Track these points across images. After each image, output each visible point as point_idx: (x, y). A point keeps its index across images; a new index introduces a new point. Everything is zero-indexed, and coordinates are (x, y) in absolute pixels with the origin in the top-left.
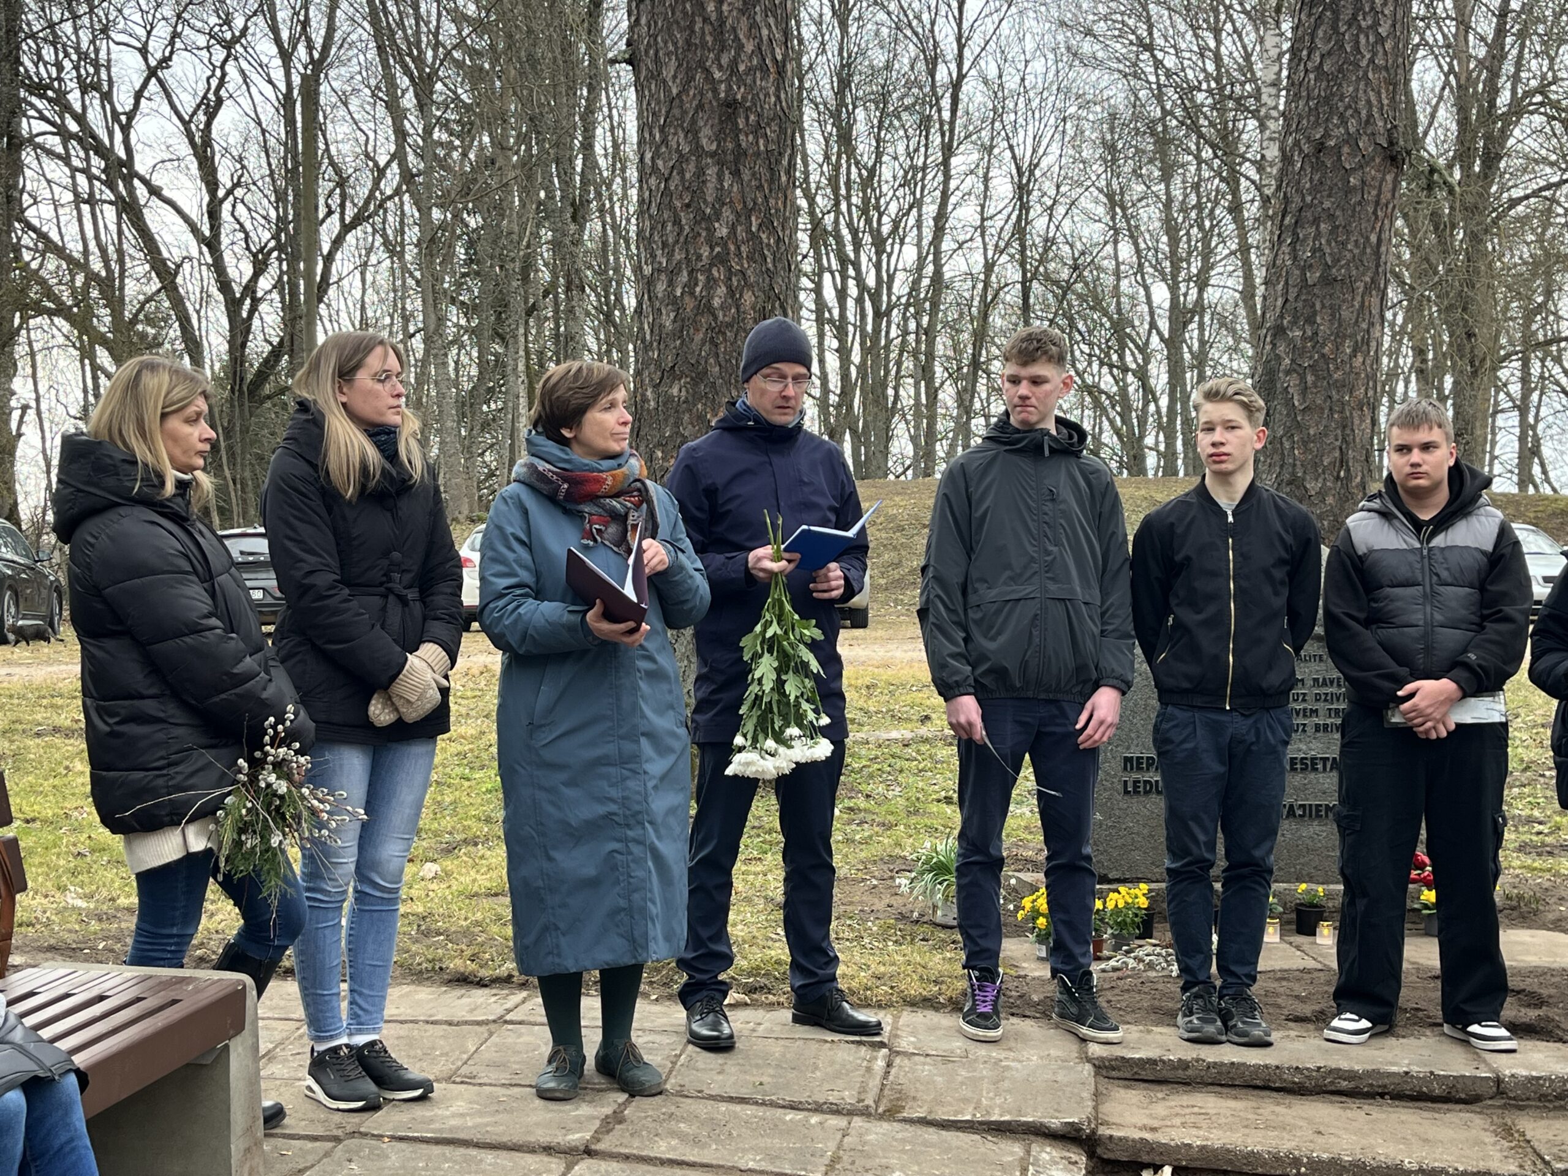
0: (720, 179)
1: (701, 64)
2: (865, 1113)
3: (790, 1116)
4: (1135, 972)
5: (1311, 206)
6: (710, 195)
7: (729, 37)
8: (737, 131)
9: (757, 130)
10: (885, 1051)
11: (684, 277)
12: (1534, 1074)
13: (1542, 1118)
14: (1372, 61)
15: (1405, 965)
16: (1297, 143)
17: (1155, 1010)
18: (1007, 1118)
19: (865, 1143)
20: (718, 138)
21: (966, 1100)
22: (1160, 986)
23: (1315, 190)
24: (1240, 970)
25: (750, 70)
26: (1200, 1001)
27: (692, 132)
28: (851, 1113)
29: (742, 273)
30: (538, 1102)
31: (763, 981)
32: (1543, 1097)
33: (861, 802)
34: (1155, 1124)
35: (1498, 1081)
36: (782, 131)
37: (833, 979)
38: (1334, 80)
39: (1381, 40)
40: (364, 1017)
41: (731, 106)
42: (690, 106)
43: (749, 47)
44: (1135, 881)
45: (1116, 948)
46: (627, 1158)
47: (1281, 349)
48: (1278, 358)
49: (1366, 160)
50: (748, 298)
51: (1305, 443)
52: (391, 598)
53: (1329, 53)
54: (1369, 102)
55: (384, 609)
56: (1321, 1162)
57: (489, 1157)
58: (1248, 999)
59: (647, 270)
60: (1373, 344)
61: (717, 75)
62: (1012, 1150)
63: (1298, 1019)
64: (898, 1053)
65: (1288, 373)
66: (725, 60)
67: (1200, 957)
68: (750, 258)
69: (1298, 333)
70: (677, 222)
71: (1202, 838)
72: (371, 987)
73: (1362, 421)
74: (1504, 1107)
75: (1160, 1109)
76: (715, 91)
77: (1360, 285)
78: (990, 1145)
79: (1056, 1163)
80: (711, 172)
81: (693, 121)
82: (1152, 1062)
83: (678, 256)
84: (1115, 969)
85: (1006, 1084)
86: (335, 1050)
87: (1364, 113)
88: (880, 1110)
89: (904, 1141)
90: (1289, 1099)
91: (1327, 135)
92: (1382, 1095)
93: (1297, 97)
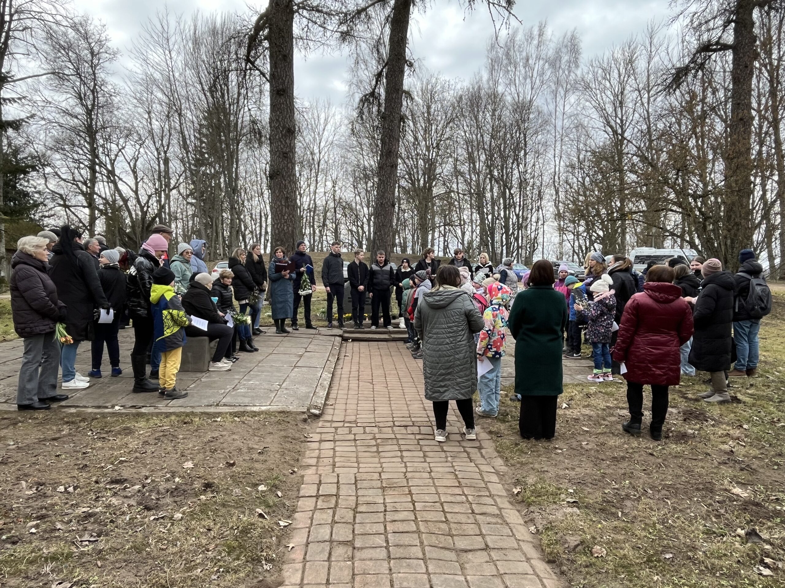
3: (308, 335)
7: (287, 187)
11: (279, 225)
13: (394, 334)
16: (378, 203)
18: (332, 335)
19: (317, 337)
20: (285, 203)
23: (381, 210)
26: (356, 325)
27: (281, 202)
28: (313, 334)
42: (280, 197)
43: (290, 189)
50: (290, 228)
64: (319, 330)
66: (286, 190)
75: (350, 334)
76: (284, 195)
78: (330, 337)
79: (338, 339)
80: (284, 208)
81: (281, 200)
82: (350, 331)
83: (278, 221)
88: (317, 334)
91: (382, 202)
93: (378, 196)
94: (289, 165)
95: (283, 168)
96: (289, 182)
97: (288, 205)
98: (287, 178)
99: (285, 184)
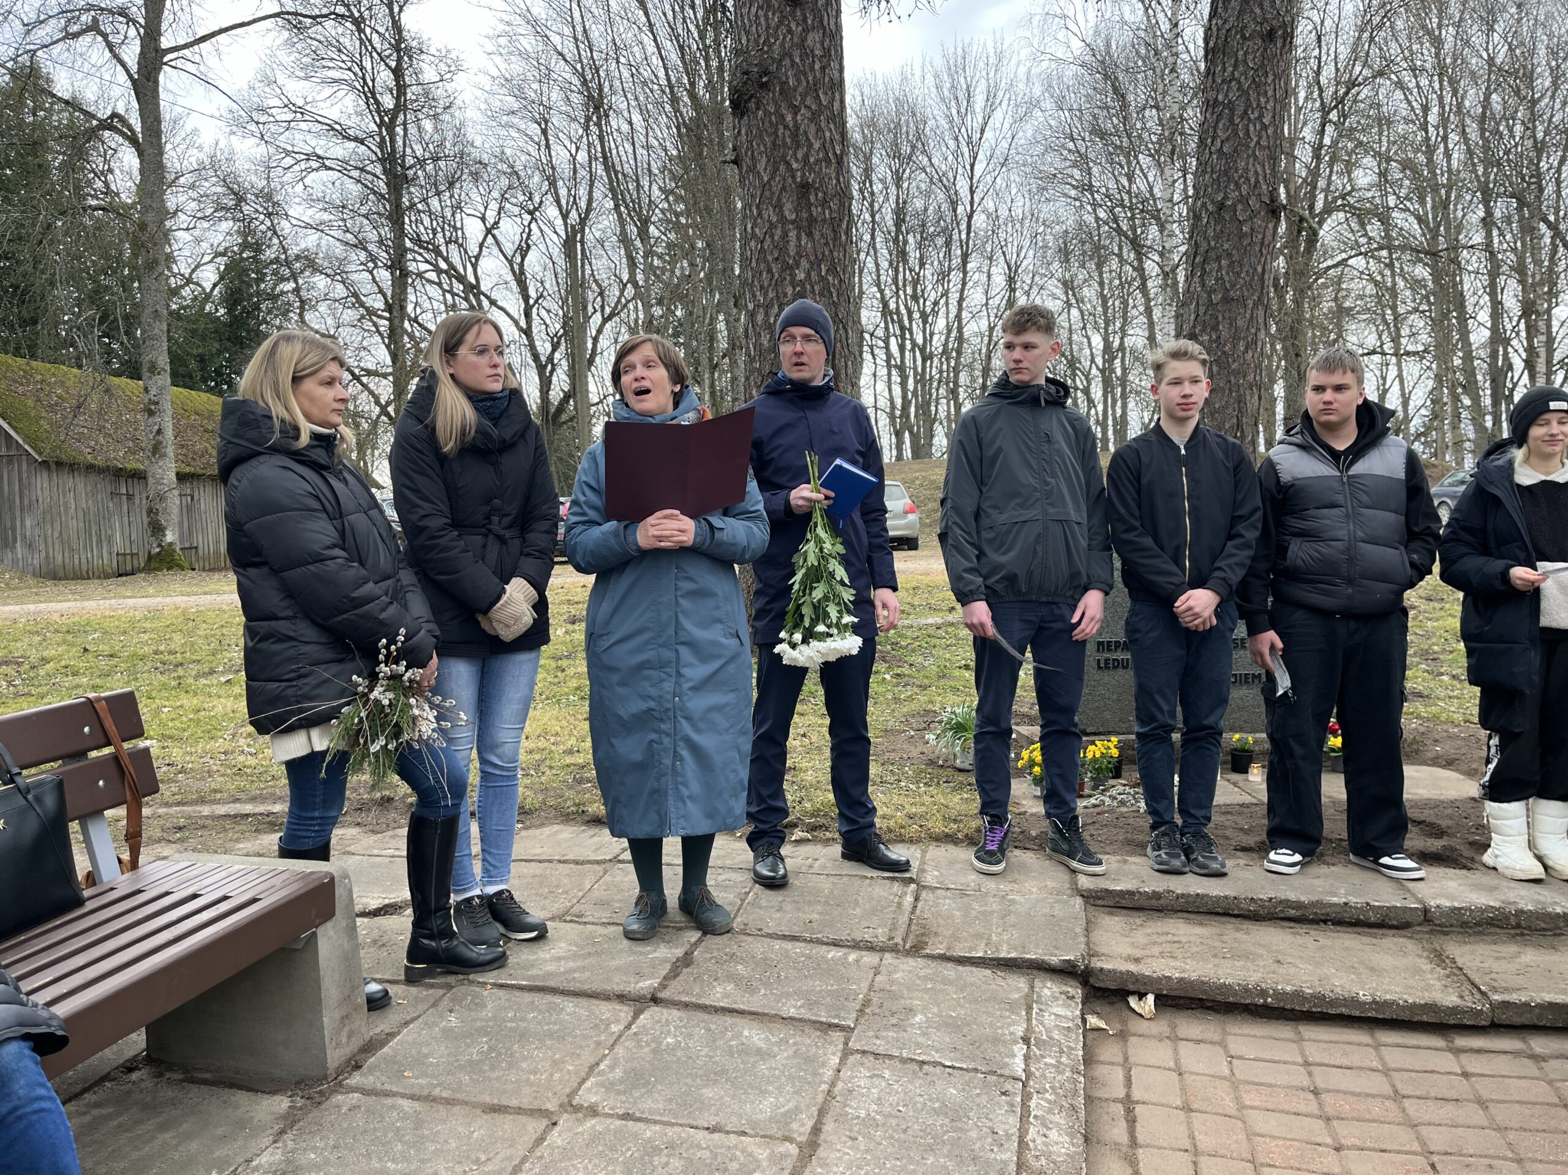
0: (799, 239)
1: (783, 158)
2: (894, 949)
3: (833, 953)
4: (1111, 811)
5: (1215, 248)
6: (792, 250)
7: (803, 139)
8: (809, 205)
9: (824, 203)
10: (913, 886)
12: (1456, 905)
13: (1465, 943)
14: (1258, 143)
15: (1323, 799)
16: (1204, 205)
17: (1129, 842)
18: (1013, 955)
19: (892, 982)
20: (797, 210)
21: (978, 936)
22: (1131, 821)
23: (1217, 237)
24: (1199, 813)
25: (817, 161)
26: (1166, 839)
28: (882, 950)
30: (626, 942)
31: (822, 821)
32: (1464, 924)
33: (906, 670)
34: (1138, 953)
35: (1426, 911)
36: (842, 204)
37: (873, 825)
38: (1231, 158)
39: (1265, 127)
40: (493, 872)
41: (805, 187)
43: (817, 145)
44: (1107, 733)
45: (1095, 788)
46: (686, 1006)
49: (1254, 214)
51: (1212, 414)
52: (491, 536)
53: (1227, 139)
54: (1256, 172)
55: (484, 546)
56: (1285, 993)
57: (569, 1005)
58: (1205, 836)
60: (1260, 343)
61: (795, 166)
62: (1017, 985)
63: (1245, 849)
64: (924, 887)
66: (800, 155)
67: (1166, 802)
68: (822, 294)
69: (1206, 338)
70: (770, 271)
71: (1166, 708)
72: (498, 847)
73: (1252, 397)
74: (1431, 932)
75: (1140, 937)
76: (794, 177)
77: (1250, 303)
78: (1000, 981)
79: (1057, 999)
80: (792, 234)
81: (779, 199)
82: (1130, 893)
83: (771, 295)
84: (1095, 806)
85: (1012, 919)
86: (469, 900)
87: (1253, 180)
88: (907, 946)
89: (925, 978)
90: (1247, 925)
91: (1226, 198)
92: (1325, 922)
93: (1204, 172)
94: (813, 39)
98: (803, 100)
99: (797, 127)
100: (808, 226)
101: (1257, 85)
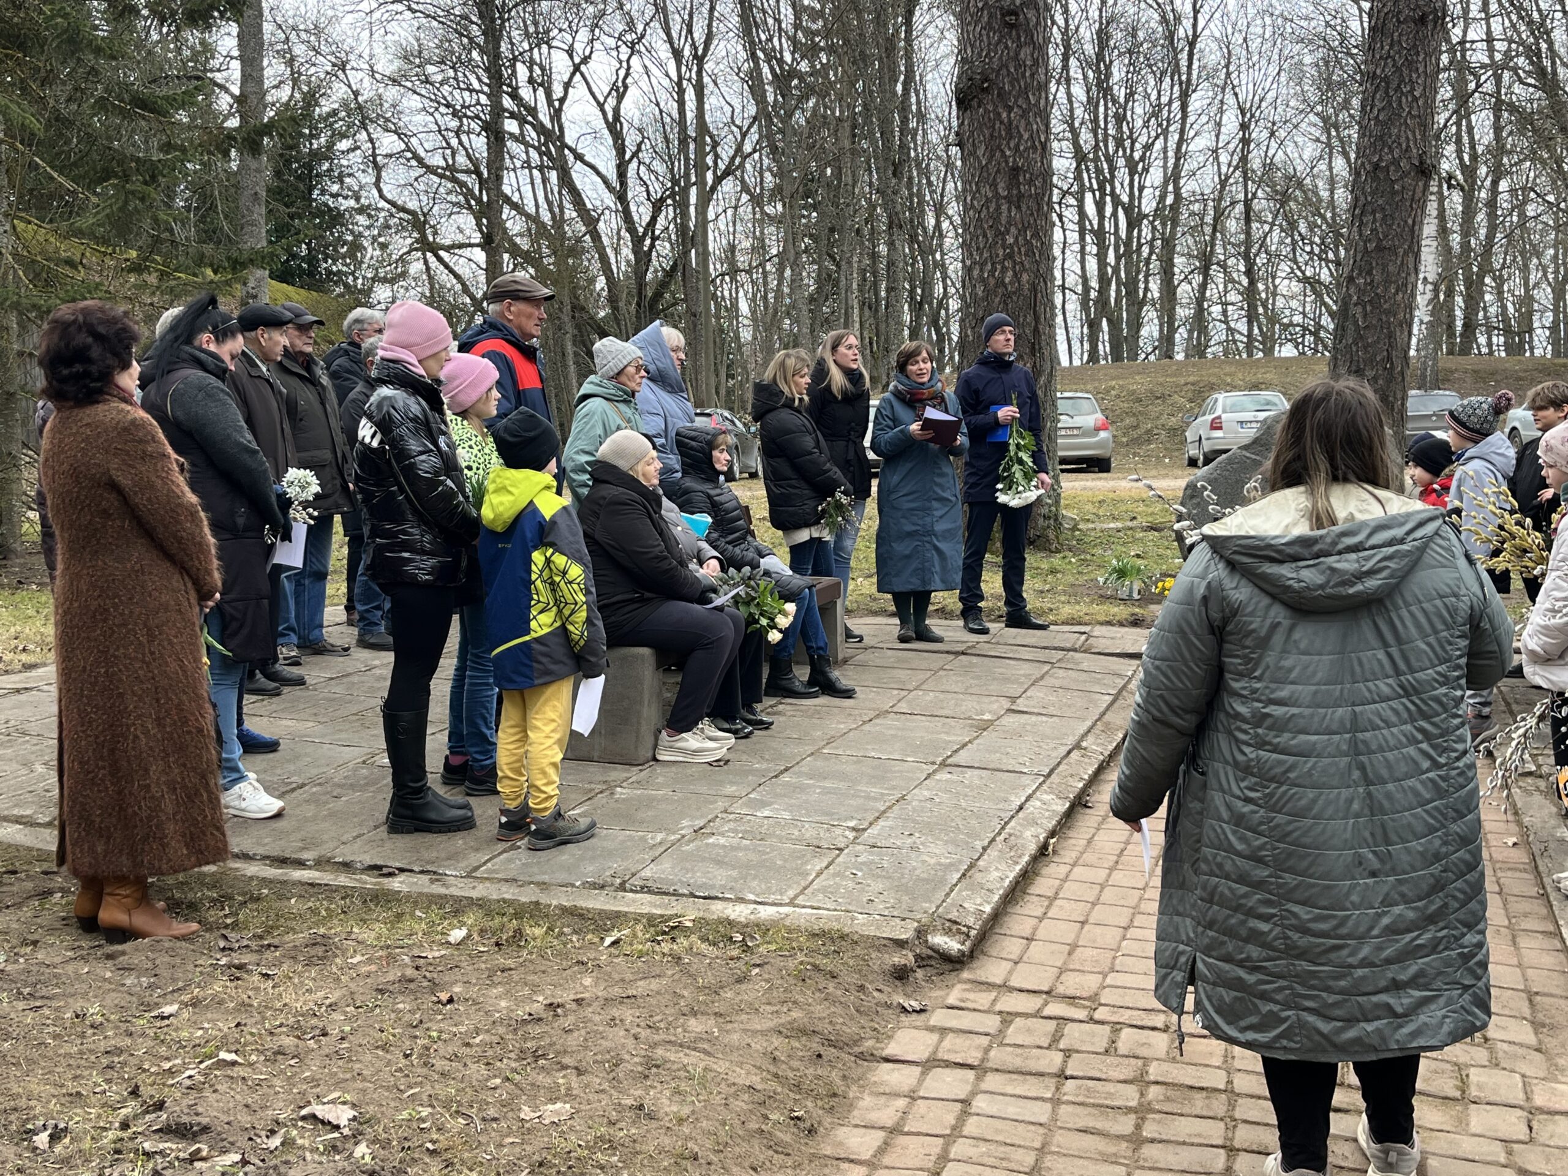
0: (1009, 211)
1: (999, 147)
2: (1075, 650)
3: (1042, 650)
5: (1371, 203)
6: (1004, 220)
7: (1014, 132)
8: (1019, 184)
9: (1030, 182)
10: (1086, 635)
11: (989, 266)
14: (1409, 113)
16: (1363, 164)
19: (1074, 658)
20: (1008, 188)
23: (1373, 193)
25: (1026, 149)
27: (994, 185)
28: (1069, 650)
29: (1022, 263)
36: (1045, 181)
38: (1385, 124)
39: (1416, 99)
41: (1015, 170)
42: (992, 170)
43: (1026, 136)
46: (979, 655)
47: (1352, 291)
48: (1350, 296)
49: (1405, 174)
50: (1025, 277)
51: (1365, 348)
53: (1383, 108)
54: (1407, 138)
57: (925, 654)
59: (968, 263)
60: (1410, 287)
61: (1008, 153)
64: (1092, 637)
65: (1356, 305)
66: (1012, 145)
68: (1026, 255)
69: (1362, 280)
70: (985, 236)
73: (1402, 332)
76: (1007, 162)
77: (1401, 251)
78: (1126, 661)
80: (1004, 207)
81: (994, 179)
83: (986, 255)
85: (1137, 644)
87: (1404, 146)
88: (1081, 650)
89: (1090, 658)
91: (1381, 159)
93: (1364, 135)
94: (1025, 53)
95: (1004, 66)
96: (1024, 114)
97: (1020, 196)
98: (1016, 101)
99: (1010, 122)
100: (1016, 201)
101: (1410, 64)
